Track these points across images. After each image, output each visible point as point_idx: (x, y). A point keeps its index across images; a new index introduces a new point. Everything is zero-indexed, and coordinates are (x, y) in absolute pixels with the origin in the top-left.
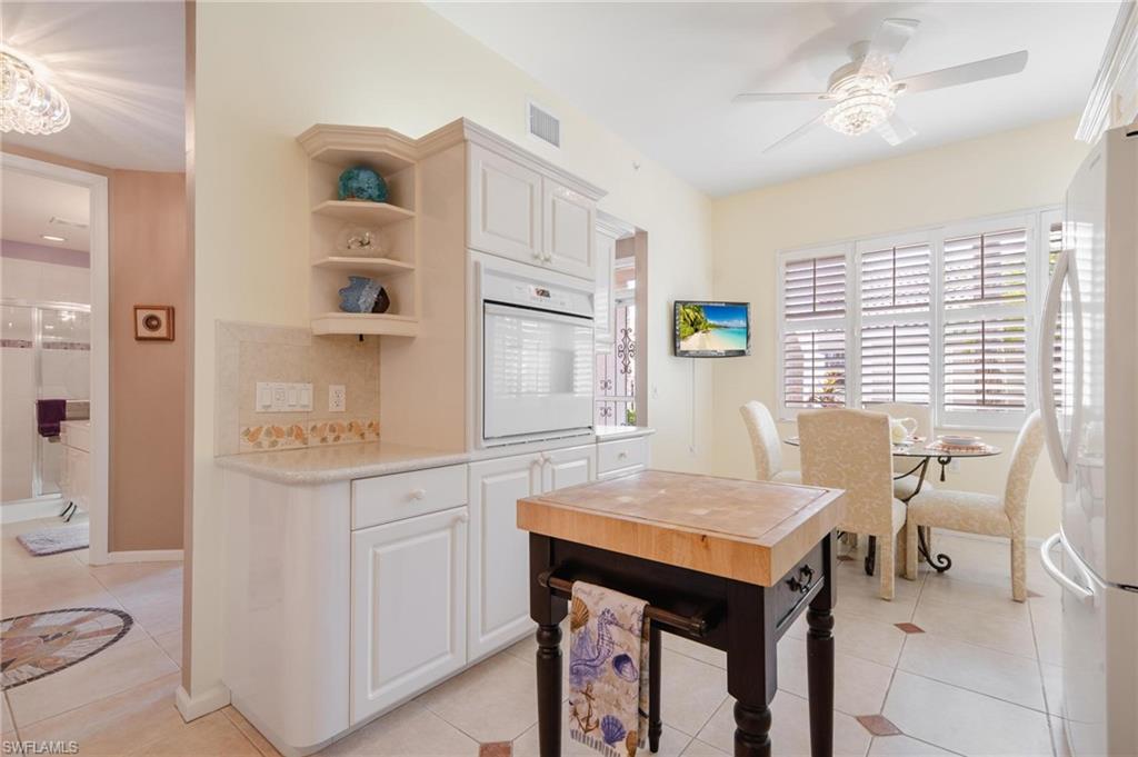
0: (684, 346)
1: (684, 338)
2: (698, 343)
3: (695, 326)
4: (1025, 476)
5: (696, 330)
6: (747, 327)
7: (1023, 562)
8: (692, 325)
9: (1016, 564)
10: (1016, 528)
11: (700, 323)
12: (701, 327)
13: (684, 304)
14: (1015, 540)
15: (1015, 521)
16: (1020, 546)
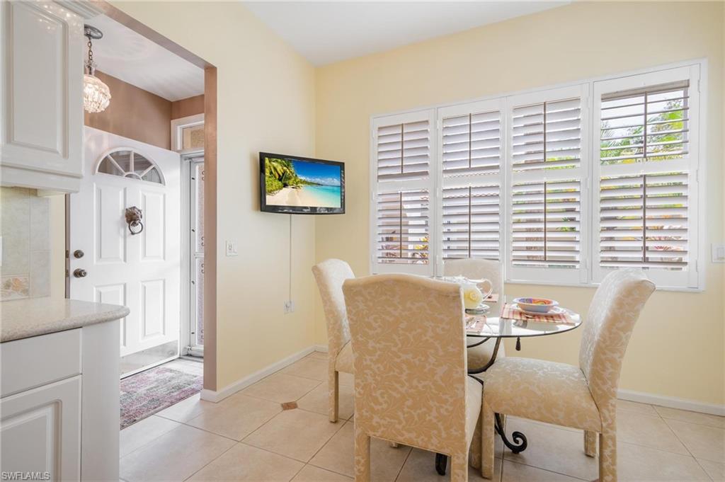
0: (271, 200)
1: (270, 192)
2: (287, 198)
3: (284, 181)
4: (616, 356)
5: (285, 185)
6: (342, 186)
7: (614, 464)
8: (280, 179)
9: (605, 465)
10: (606, 420)
11: (290, 179)
12: (291, 182)
13: (271, 156)
14: (604, 435)
15: (605, 411)
16: (610, 443)
